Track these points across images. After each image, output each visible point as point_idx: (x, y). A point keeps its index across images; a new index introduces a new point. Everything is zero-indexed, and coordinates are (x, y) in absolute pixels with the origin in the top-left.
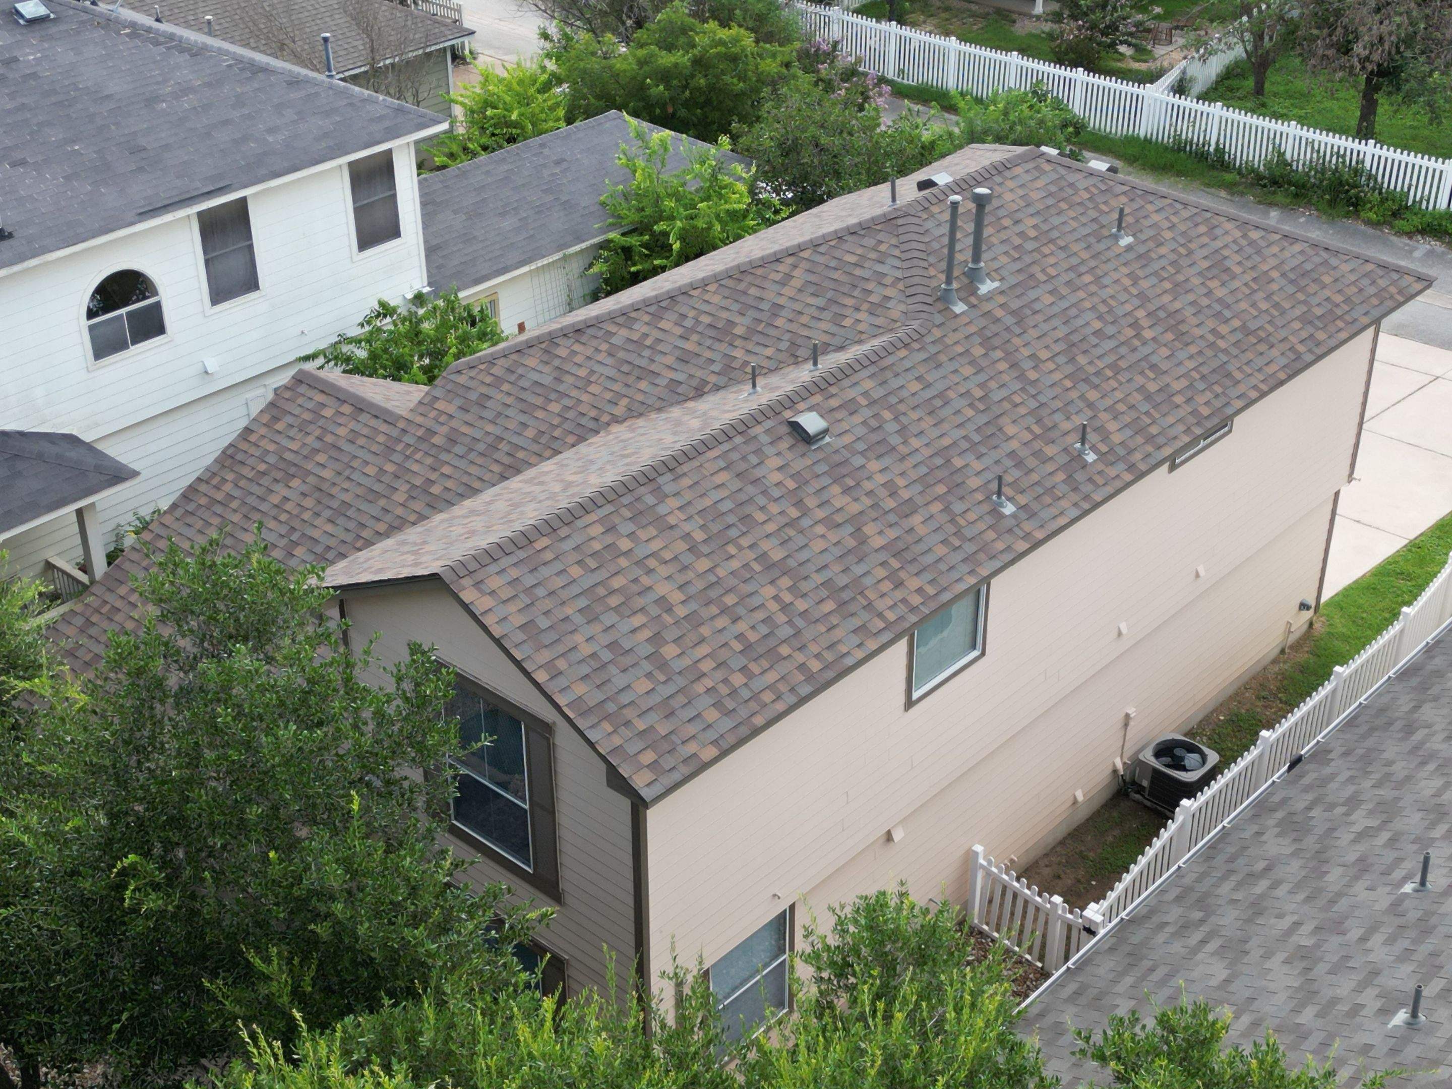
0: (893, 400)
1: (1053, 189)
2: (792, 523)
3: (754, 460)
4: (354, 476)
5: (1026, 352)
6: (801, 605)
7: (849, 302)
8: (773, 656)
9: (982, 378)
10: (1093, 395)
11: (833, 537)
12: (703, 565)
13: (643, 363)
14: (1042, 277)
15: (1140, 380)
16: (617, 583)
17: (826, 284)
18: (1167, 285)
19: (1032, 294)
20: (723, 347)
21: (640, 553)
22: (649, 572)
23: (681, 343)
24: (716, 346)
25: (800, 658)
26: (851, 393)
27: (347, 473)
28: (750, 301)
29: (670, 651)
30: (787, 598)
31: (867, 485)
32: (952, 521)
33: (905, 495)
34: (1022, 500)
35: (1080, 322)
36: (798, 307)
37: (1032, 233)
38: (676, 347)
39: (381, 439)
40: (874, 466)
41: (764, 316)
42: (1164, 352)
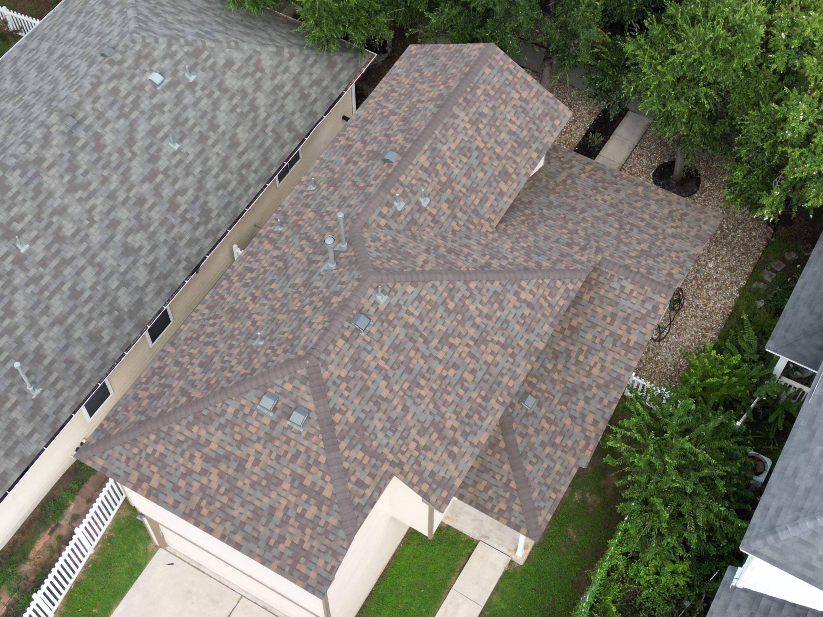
0: (361, 192)
1: (297, 342)
2: (388, 129)
3: (408, 136)
5: (307, 249)
6: (379, 111)
8: (384, 95)
9: (325, 225)
10: (276, 253)
11: (373, 135)
12: (414, 100)
14: (301, 289)
15: (254, 275)
16: (440, 78)
18: (236, 332)
19: (305, 277)
21: (436, 88)
22: (431, 86)
25: (376, 100)
26: (378, 181)
29: (416, 75)
30: (384, 110)
31: (365, 158)
33: (350, 165)
34: (305, 194)
35: (281, 281)
37: (307, 308)
40: (363, 166)
42: (240, 297)
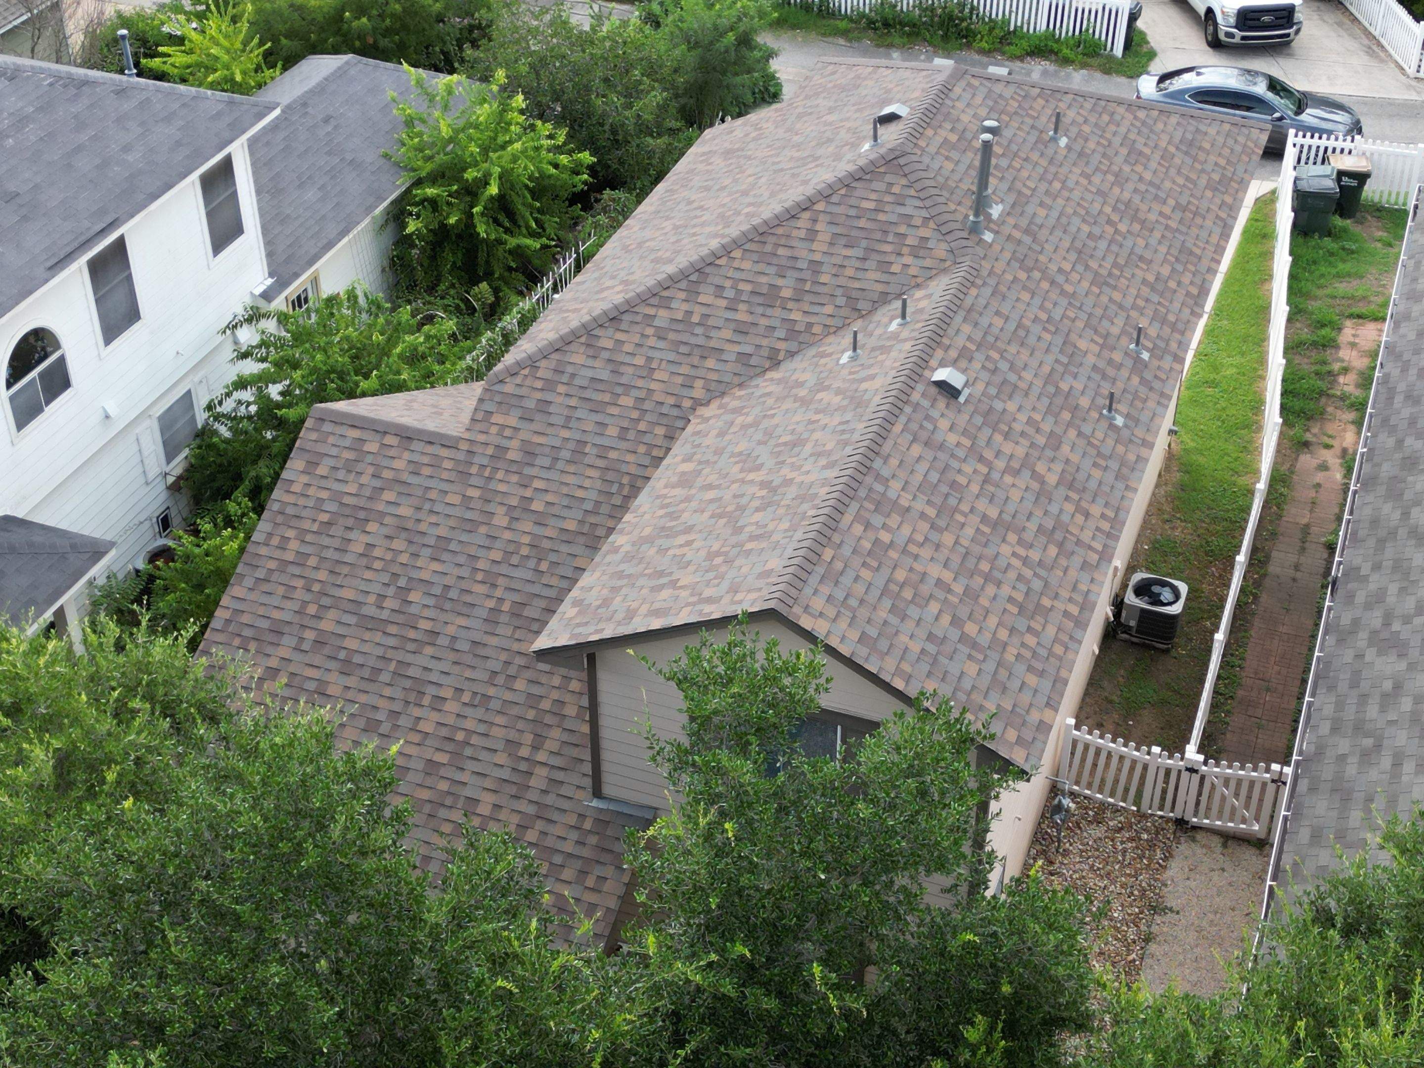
0: (991, 339)
1: (990, 103)
2: (987, 479)
3: (929, 426)
4: (438, 508)
5: (1054, 267)
6: (1034, 556)
7: (888, 248)
8: (1042, 610)
9: (1038, 300)
10: (1117, 296)
11: (1021, 483)
13: (701, 341)
14: (1027, 192)
15: (1139, 273)
16: (900, 576)
17: (854, 233)
18: (1111, 178)
19: (1029, 210)
20: (778, 312)
21: (901, 541)
22: (916, 558)
23: (730, 315)
24: (769, 311)
25: (1060, 605)
26: (960, 341)
27: (427, 506)
28: (784, 262)
29: (971, 629)
30: (1022, 552)
31: (1017, 427)
32: (1089, 443)
33: (1046, 428)
35: (1073, 228)
36: (838, 260)
38: (727, 319)
39: (447, 464)
40: (1011, 406)
41: (807, 275)
42: (1141, 242)
